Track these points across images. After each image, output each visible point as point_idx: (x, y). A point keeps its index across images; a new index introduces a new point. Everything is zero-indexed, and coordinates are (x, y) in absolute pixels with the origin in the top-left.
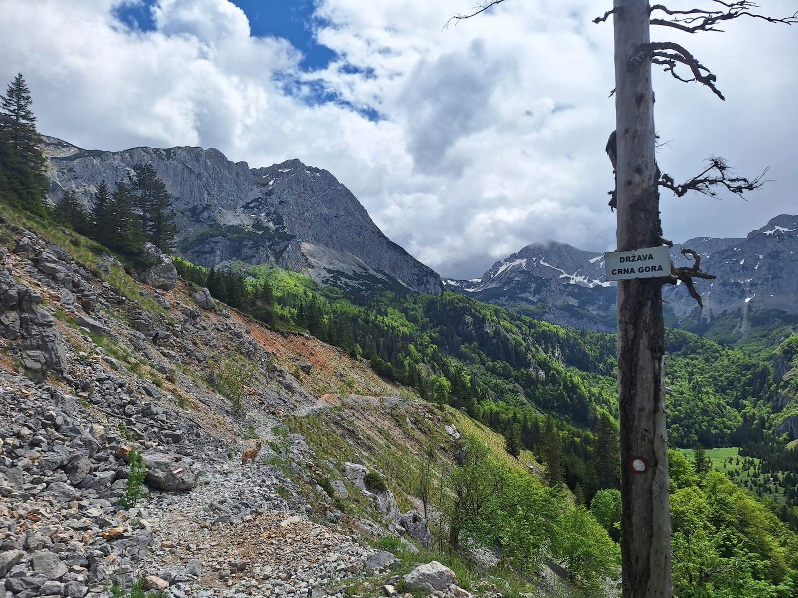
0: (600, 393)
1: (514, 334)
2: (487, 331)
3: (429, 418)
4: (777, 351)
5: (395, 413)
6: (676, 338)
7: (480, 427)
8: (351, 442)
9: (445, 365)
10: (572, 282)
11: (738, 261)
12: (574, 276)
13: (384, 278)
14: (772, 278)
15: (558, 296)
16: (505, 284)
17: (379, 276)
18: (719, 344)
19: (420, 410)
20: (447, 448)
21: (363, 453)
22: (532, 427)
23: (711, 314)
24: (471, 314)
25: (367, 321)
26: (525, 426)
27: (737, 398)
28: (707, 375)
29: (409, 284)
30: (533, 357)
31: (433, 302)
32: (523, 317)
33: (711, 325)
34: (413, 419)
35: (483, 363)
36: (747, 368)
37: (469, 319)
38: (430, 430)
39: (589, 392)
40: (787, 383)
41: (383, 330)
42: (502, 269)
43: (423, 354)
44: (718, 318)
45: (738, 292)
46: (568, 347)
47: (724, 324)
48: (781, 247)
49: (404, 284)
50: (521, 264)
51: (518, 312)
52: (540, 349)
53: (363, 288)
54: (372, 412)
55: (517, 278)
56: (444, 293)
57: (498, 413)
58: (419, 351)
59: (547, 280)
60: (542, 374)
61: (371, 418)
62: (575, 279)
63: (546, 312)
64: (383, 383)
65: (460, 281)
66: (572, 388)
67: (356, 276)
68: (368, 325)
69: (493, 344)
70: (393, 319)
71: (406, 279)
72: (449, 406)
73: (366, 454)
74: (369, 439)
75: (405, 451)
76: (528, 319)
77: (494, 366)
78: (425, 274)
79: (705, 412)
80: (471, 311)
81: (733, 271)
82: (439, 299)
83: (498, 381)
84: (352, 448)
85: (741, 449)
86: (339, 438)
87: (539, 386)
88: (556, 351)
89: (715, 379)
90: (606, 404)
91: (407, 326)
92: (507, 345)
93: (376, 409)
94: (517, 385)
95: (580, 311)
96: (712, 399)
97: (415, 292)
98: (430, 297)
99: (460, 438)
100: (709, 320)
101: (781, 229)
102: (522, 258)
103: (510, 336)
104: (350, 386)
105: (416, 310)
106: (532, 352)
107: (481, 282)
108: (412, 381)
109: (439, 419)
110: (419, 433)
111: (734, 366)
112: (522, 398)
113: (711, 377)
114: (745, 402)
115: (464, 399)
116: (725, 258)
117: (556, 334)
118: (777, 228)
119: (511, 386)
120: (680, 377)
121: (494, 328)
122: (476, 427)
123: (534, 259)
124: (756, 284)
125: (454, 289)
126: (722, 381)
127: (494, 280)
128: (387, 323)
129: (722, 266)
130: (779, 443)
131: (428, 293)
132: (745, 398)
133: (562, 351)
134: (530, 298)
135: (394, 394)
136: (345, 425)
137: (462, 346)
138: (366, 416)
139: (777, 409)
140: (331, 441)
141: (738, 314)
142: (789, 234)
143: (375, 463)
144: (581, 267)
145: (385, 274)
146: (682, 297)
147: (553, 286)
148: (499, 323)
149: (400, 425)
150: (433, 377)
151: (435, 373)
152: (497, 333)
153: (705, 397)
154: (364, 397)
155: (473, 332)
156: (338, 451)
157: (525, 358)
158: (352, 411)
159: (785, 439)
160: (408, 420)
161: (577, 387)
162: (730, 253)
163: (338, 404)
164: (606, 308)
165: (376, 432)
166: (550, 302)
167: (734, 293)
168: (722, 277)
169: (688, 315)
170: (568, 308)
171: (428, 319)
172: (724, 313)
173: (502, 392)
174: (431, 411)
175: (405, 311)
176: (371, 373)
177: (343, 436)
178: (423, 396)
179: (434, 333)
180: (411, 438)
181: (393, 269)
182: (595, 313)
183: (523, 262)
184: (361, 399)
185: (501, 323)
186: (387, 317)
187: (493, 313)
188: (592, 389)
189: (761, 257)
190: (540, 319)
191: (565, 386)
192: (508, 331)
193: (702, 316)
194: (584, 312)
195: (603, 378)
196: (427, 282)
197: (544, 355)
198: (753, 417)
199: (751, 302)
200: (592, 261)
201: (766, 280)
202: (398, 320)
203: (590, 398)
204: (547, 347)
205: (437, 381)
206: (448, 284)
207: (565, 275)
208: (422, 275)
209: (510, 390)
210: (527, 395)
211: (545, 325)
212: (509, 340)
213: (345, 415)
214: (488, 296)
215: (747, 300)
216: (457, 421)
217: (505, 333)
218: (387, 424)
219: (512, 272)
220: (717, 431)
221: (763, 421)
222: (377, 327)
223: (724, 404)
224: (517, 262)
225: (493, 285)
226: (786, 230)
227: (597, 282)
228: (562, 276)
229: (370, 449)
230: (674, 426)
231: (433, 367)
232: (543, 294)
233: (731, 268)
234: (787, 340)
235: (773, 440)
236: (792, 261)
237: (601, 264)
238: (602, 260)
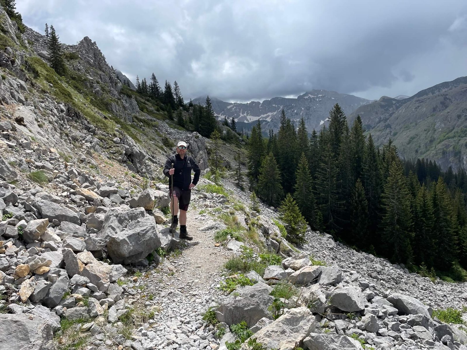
11: (294, 111)
12: (220, 115)
48: (311, 104)
62: (221, 117)
81: (292, 115)
101: (311, 96)
116: (288, 109)
118: (309, 95)
129: (287, 112)
142: (314, 99)
144: (223, 110)
146: (271, 127)
162: (291, 106)
189: (303, 109)
200: (229, 107)
207: (216, 115)
226: (313, 96)
227: (231, 119)
233: (291, 114)
236: (315, 111)
237: (233, 109)
238: (233, 107)
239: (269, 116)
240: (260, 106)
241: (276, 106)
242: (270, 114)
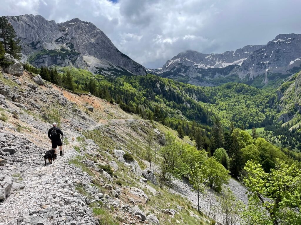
0: (211, 111)
1: (177, 90)
2: (166, 90)
3: (147, 127)
4: (279, 89)
5: (133, 126)
6: (240, 87)
7: (167, 128)
8: (115, 140)
9: (149, 104)
10: (199, 67)
11: (264, 54)
12: (199, 64)
13: (121, 70)
14: (277, 60)
15: (193, 73)
16: (172, 69)
17: (119, 69)
18: (256, 88)
19: (143, 124)
20: (155, 138)
21: (121, 144)
22: (186, 126)
23: (253, 76)
24: (159, 83)
25: (115, 89)
26: (183, 127)
27: (263, 109)
28: (252, 101)
29: (132, 72)
30: (185, 99)
31: (143, 79)
32: (180, 83)
33: (253, 81)
34: (140, 128)
35: (165, 103)
36: (267, 97)
37: (158, 85)
38: (148, 132)
39: (207, 111)
40: (282, 101)
41: (122, 92)
42: (170, 63)
43: (140, 101)
44: (256, 78)
45: (264, 67)
46: (198, 94)
47: (258, 80)
48: (280, 47)
49: (130, 72)
50: (178, 61)
51: (178, 81)
52: (187, 96)
53: (113, 74)
54: (122, 126)
55: (177, 67)
56: (147, 75)
57: (172, 122)
58: (138, 100)
59: (189, 67)
60: (189, 105)
61: (122, 129)
62: (200, 66)
63: (189, 80)
64: (126, 113)
65: (153, 69)
66: (200, 110)
67: (109, 70)
68: (116, 90)
69: (169, 95)
70: (126, 87)
71: (131, 70)
72: (154, 121)
73: (122, 144)
74: (122, 137)
75: (138, 141)
76: (182, 83)
77: (169, 104)
78: (138, 67)
79: (251, 115)
80: (159, 81)
81: (262, 59)
82: (145, 77)
83: (171, 109)
84: (115, 142)
85: (265, 128)
86: (109, 138)
87: (188, 110)
88: (194, 96)
89: (255, 102)
90: (214, 115)
91: (132, 90)
92: (174, 95)
93: (124, 125)
94: (179, 110)
95: (202, 78)
96: (254, 110)
97: (135, 75)
98: (141, 77)
99: (160, 134)
100: (252, 79)
101: (280, 40)
102: (178, 58)
103: (175, 91)
104: (111, 116)
105: (136, 83)
106: (184, 97)
107: (162, 69)
108: (138, 112)
109: (151, 127)
110: (143, 133)
111: (262, 97)
112: (181, 115)
113: (253, 101)
114: (266, 110)
115: (160, 118)
116: (259, 53)
117: (194, 89)
118: (279, 39)
119: (176, 111)
120: (241, 102)
121: (169, 88)
122: (166, 129)
123: (183, 58)
124: (271, 63)
125: (151, 73)
126: (258, 103)
127: (167, 68)
128: (124, 89)
129: (258, 56)
130: (279, 125)
131: (140, 75)
132: (266, 108)
133: (196, 96)
134: (182, 75)
135: (131, 118)
136: (111, 133)
137: (156, 97)
138: (120, 128)
139: (278, 112)
140: (106, 140)
141: (264, 76)
142: (283, 42)
143: (126, 148)
144: (202, 60)
145: (121, 68)
146: (242, 70)
147: (191, 69)
148: (170, 86)
149: (135, 130)
150: (145, 110)
151: (146, 108)
152: (170, 90)
153: (251, 109)
154: (118, 120)
155: (160, 90)
156: (110, 144)
157: (182, 100)
158: (114, 126)
159: (281, 123)
160: (138, 128)
161: (203, 109)
162: (261, 51)
163: (107, 124)
164: (213, 77)
165: (125, 134)
166: (190, 76)
167: (262, 67)
168: (258, 61)
169: (244, 77)
170: (197, 78)
171: (141, 86)
172: (258, 76)
173: (173, 114)
174: (147, 124)
175: (131, 83)
176: (120, 110)
177: (111, 137)
178: (143, 118)
179: (144, 92)
180: (141, 135)
181: (125, 66)
182: (208, 79)
183: (179, 60)
184: (117, 121)
185: (171, 86)
186: (124, 86)
187: (168, 82)
188: (208, 110)
189: (272, 52)
190: (186, 83)
191: (198, 109)
192: (174, 89)
193: (250, 77)
194: (204, 79)
195: (212, 105)
196: (140, 70)
197: (189, 97)
198: (269, 116)
199: (268, 70)
200: (207, 58)
201: (274, 61)
202: (129, 88)
203: (208, 113)
204: (190, 94)
205: (147, 112)
206: (148, 71)
207: (196, 64)
208: (137, 67)
209: (176, 113)
210: (183, 114)
211: (189, 85)
212: (175, 93)
213: (111, 129)
214: (165, 75)
215: (267, 70)
216: (158, 127)
217: (173, 90)
218: (129, 130)
219: (175, 64)
220: (256, 122)
221: (273, 117)
222: (120, 91)
223: (259, 111)
224: (176, 60)
225: (167, 70)
226: (282, 40)
227: (209, 66)
228: (195, 65)
229: (123, 142)
230: (240, 121)
231: (145, 106)
232: (188, 72)
233: (261, 57)
234: (282, 85)
235: (277, 124)
236: (284, 53)
237: (210, 59)
238: (210, 57)
239: (241, 61)
240: (233, 54)
241: (248, 53)
242: (242, 60)
